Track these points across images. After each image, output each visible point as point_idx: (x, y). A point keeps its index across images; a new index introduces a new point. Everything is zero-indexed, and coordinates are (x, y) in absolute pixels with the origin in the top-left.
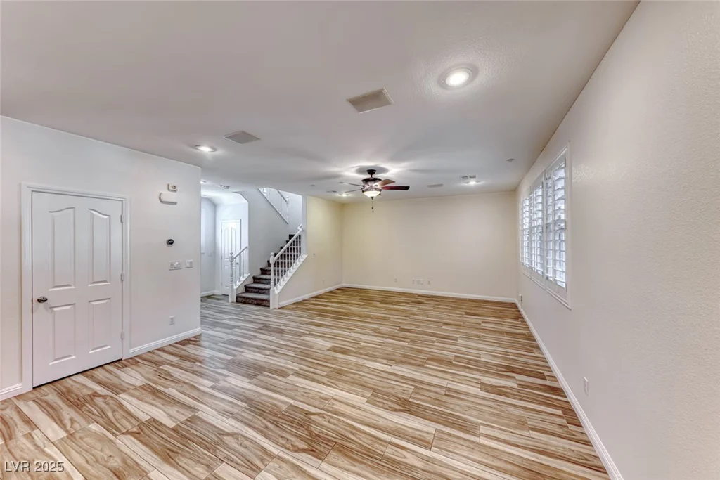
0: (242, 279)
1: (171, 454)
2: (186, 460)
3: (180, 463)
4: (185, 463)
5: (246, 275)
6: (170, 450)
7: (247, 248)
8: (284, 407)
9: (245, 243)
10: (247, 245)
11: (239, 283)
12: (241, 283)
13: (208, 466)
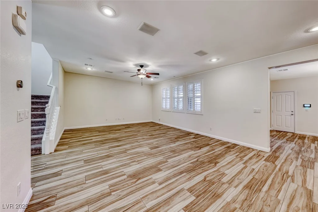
1: (215, 195)
2: (220, 190)
3: (221, 192)
4: (222, 190)
6: (213, 196)
8: (191, 165)
13: (222, 184)
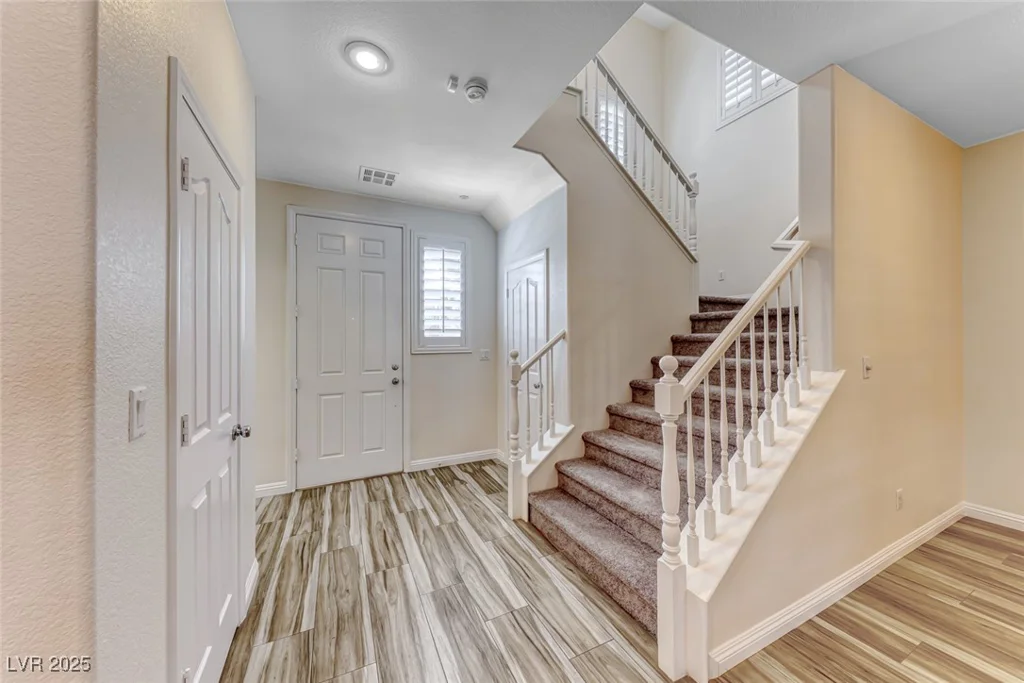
0: (551, 442)
5: (563, 429)
7: (563, 336)
9: (561, 325)
10: (564, 328)
11: (539, 455)
12: (545, 453)
